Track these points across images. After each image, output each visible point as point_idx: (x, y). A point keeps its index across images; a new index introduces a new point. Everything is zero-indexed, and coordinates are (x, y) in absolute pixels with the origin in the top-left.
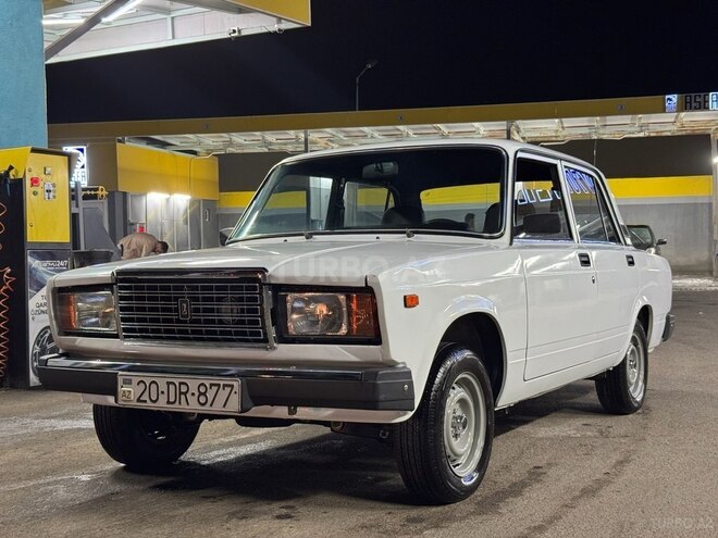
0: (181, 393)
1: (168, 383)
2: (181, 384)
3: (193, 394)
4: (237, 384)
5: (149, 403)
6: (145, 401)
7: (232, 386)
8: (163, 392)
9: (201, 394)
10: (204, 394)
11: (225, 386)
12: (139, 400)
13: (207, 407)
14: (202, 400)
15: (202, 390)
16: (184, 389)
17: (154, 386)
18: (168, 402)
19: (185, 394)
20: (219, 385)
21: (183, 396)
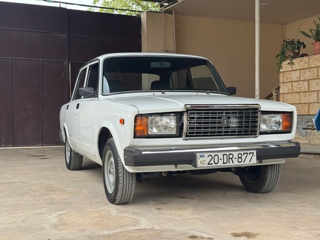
0: (230, 158)
1: (224, 155)
2: (229, 154)
3: (235, 158)
4: (255, 152)
5: (214, 165)
6: (212, 164)
7: (253, 153)
8: (221, 159)
9: (239, 158)
10: (241, 158)
11: (250, 153)
12: (209, 164)
13: (242, 163)
14: (240, 160)
15: (240, 156)
16: (231, 156)
17: (216, 157)
18: (224, 163)
19: (232, 159)
20: (247, 153)
21: (231, 160)
